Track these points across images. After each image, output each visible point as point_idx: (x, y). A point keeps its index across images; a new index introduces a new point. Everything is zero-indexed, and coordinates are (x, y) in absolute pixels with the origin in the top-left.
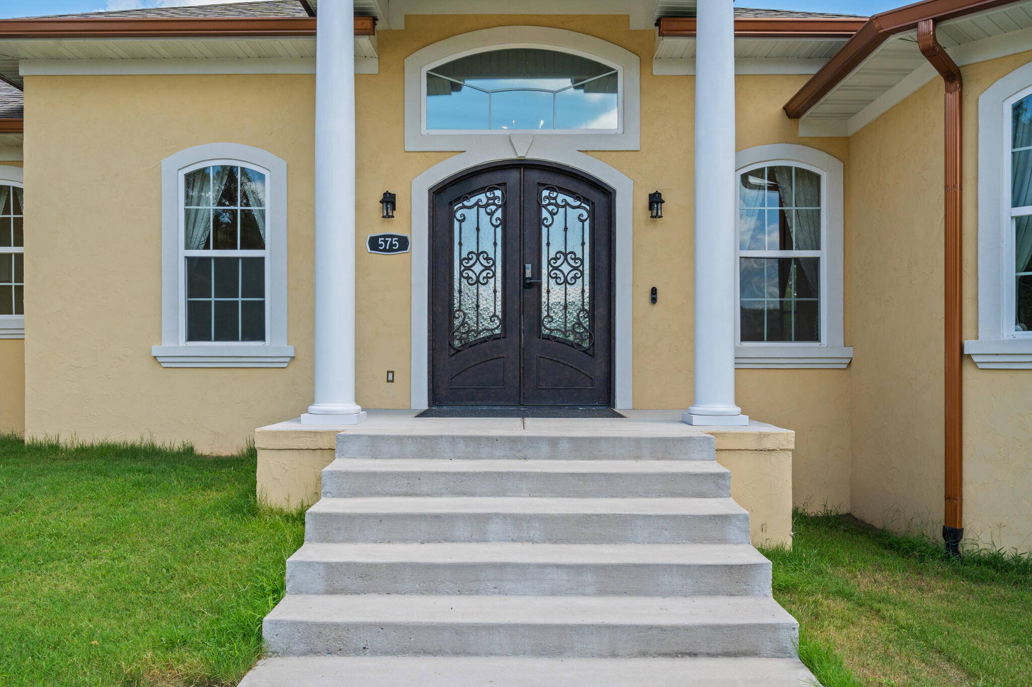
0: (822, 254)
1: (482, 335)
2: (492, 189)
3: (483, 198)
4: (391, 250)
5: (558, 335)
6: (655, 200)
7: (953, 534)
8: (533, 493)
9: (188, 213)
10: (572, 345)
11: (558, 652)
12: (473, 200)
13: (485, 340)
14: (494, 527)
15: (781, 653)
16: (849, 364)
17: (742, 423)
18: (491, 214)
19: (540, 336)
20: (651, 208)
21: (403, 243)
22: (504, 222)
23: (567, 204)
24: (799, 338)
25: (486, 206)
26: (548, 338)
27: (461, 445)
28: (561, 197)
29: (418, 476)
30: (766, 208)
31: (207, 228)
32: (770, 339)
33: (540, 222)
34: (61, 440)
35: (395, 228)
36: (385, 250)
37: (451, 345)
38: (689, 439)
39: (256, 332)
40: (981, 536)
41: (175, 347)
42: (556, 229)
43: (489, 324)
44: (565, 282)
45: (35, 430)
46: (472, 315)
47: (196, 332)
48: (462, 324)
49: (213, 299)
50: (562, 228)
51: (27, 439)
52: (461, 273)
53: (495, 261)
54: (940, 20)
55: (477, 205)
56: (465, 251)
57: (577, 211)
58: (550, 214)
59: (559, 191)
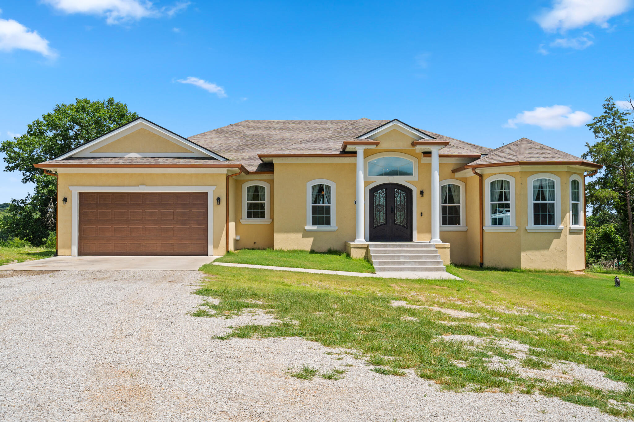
0: (461, 205)
1: (381, 224)
2: (383, 189)
3: (381, 191)
5: (399, 223)
6: (422, 193)
7: (482, 264)
8: (405, 253)
9: (312, 194)
10: (402, 226)
11: (414, 271)
13: (382, 225)
14: (401, 257)
15: (444, 271)
16: (467, 230)
17: (441, 243)
18: (383, 195)
19: (395, 224)
20: (421, 194)
22: (386, 197)
23: (401, 193)
24: (455, 224)
25: (382, 193)
26: (397, 224)
27: (391, 246)
28: (399, 191)
29: (386, 250)
30: (448, 194)
32: (449, 225)
33: (395, 196)
34: (283, 249)
37: (374, 226)
38: (431, 245)
39: (328, 223)
40: (486, 264)
41: (309, 227)
42: (398, 199)
43: (382, 221)
44: (400, 211)
45: (276, 246)
46: (378, 219)
47: (314, 223)
48: (376, 221)
49: (318, 215)
50: (400, 197)
51: (275, 249)
52: (376, 209)
53: (384, 206)
54: (475, 168)
55: (380, 193)
56: (377, 204)
57: (403, 194)
58: (397, 195)
59: (399, 189)
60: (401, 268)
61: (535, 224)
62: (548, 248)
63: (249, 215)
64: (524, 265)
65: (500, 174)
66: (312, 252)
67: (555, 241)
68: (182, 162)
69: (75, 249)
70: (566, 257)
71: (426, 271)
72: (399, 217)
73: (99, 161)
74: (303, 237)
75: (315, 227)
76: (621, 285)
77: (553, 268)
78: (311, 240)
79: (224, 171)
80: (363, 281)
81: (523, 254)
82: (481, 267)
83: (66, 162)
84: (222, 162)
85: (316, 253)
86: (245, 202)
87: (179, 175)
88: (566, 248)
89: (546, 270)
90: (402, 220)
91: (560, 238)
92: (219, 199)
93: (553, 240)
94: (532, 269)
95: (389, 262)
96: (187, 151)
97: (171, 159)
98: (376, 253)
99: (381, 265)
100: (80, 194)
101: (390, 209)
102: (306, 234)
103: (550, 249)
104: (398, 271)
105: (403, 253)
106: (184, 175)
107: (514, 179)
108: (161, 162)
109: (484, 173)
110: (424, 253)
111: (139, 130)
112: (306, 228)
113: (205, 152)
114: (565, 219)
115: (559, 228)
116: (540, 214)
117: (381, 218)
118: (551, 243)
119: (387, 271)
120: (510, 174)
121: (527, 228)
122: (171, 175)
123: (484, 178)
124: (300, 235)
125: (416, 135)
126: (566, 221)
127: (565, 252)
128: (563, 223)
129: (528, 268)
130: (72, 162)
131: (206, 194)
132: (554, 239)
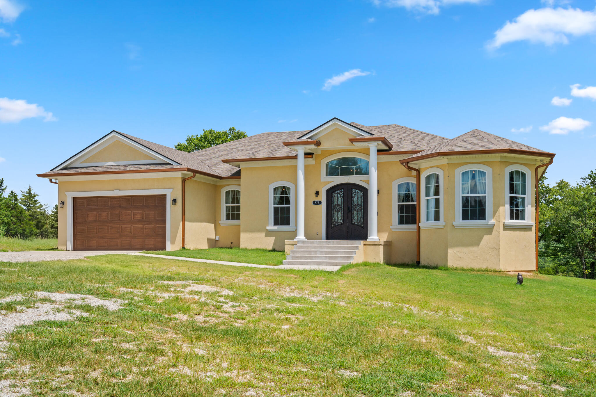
1: (339, 224)
2: (340, 189)
3: (339, 191)
4: (318, 204)
5: (356, 223)
8: (326, 249)
9: (274, 197)
10: (359, 225)
12: (337, 192)
14: (317, 253)
18: (341, 195)
19: (352, 224)
21: (320, 203)
22: (343, 197)
23: (358, 192)
24: (412, 224)
25: (339, 193)
26: (354, 224)
30: (404, 193)
31: (278, 200)
33: (352, 197)
34: (248, 248)
35: (318, 199)
36: (316, 204)
37: (332, 226)
39: (288, 223)
40: (423, 262)
41: (271, 227)
42: (356, 198)
43: (340, 221)
44: (358, 211)
45: (242, 246)
46: (337, 218)
47: (276, 223)
48: (334, 221)
49: (279, 216)
50: (357, 198)
51: (241, 247)
52: (334, 209)
53: (341, 206)
54: (408, 163)
55: (337, 193)
56: (335, 204)
57: (360, 194)
58: (354, 194)
59: (356, 189)
60: (307, 262)
61: (463, 219)
62: (478, 244)
63: (228, 217)
64: (451, 263)
65: (432, 167)
66: (274, 250)
67: (486, 238)
68: (144, 168)
69: (69, 245)
70: (498, 255)
71: (331, 265)
72: (356, 217)
73: (84, 170)
74: (266, 236)
75: (276, 227)
76: (523, 283)
77: (484, 267)
78: (273, 239)
79: (179, 175)
80: (232, 270)
81: (450, 251)
82: (417, 264)
83: (61, 172)
84: (176, 166)
85: (277, 251)
86: (223, 206)
87: (144, 180)
88: (498, 245)
89: (475, 268)
90: (359, 219)
91: (491, 234)
92: (175, 201)
93: (483, 236)
94: (459, 267)
95: (301, 256)
96: (151, 158)
97: (137, 166)
98: (299, 249)
99: (294, 259)
100: (75, 199)
101: (348, 209)
102: (269, 233)
103: (480, 247)
104: (305, 265)
105: (324, 249)
106: (148, 180)
107: (443, 171)
108: (128, 168)
109: (421, 167)
110: (345, 249)
111: (115, 142)
112: (267, 228)
113: (162, 158)
114: (497, 214)
115: (489, 224)
116: (470, 208)
117: (338, 217)
118: (481, 240)
119: (294, 265)
120: (440, 167)
121: (454, 223)
122: (138, 180)
123: (421, 173)
124: (263, 234)
125: (355, 132)
126: (499, 216)
127: (497, 249)
128: (495, 217)
129: (455, 266)
130: (65, 172)
131: (165, 196)
132: (485, 235)
